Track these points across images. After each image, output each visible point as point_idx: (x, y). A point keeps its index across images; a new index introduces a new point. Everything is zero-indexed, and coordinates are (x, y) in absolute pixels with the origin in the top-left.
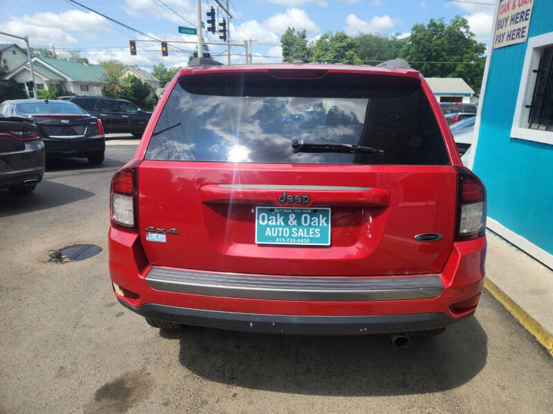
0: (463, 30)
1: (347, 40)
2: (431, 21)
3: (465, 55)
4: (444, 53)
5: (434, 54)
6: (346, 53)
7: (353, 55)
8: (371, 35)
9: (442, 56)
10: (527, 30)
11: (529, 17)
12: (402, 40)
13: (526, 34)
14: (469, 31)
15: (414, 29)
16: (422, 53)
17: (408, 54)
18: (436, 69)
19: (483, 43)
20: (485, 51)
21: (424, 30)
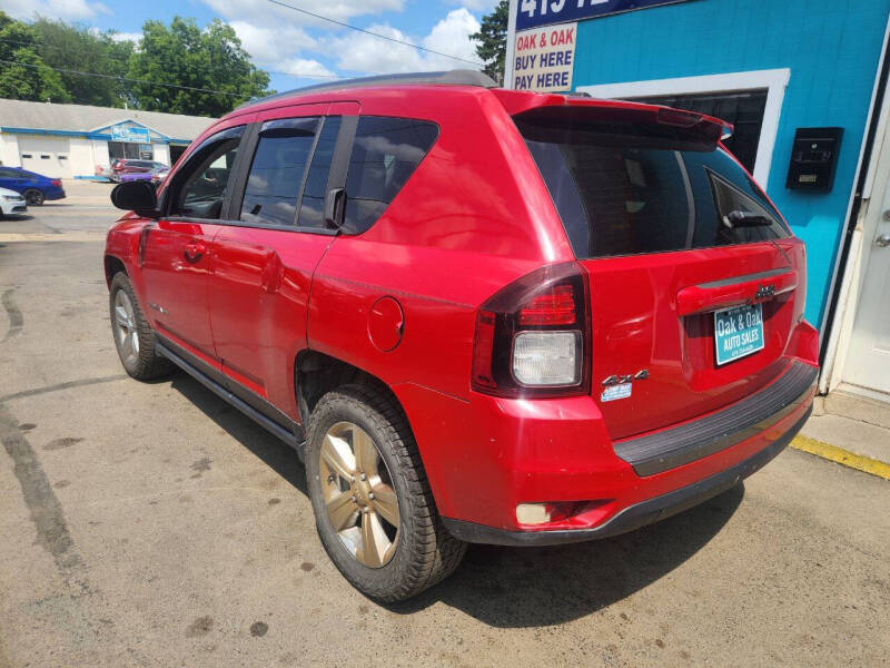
0: (231, 44)
1: (11, 26)
2: (176, 20)
3: (243, 86)
4: (207, 78)
5: (193, 76)
6: (15, 53)
7: (33, 59)
8: (63, 24)
9: (207, 83)
10: (570, 76)
11: (572, 60)
12: (122, 43)
13: (569, 81)
14: (241, 47)
15: (147, 28)
16: (171, 71)
17: (146, 72)
18: (200, 103)
19: (265, 71)
20: (269, 84)
21: (166, 34)
